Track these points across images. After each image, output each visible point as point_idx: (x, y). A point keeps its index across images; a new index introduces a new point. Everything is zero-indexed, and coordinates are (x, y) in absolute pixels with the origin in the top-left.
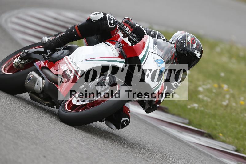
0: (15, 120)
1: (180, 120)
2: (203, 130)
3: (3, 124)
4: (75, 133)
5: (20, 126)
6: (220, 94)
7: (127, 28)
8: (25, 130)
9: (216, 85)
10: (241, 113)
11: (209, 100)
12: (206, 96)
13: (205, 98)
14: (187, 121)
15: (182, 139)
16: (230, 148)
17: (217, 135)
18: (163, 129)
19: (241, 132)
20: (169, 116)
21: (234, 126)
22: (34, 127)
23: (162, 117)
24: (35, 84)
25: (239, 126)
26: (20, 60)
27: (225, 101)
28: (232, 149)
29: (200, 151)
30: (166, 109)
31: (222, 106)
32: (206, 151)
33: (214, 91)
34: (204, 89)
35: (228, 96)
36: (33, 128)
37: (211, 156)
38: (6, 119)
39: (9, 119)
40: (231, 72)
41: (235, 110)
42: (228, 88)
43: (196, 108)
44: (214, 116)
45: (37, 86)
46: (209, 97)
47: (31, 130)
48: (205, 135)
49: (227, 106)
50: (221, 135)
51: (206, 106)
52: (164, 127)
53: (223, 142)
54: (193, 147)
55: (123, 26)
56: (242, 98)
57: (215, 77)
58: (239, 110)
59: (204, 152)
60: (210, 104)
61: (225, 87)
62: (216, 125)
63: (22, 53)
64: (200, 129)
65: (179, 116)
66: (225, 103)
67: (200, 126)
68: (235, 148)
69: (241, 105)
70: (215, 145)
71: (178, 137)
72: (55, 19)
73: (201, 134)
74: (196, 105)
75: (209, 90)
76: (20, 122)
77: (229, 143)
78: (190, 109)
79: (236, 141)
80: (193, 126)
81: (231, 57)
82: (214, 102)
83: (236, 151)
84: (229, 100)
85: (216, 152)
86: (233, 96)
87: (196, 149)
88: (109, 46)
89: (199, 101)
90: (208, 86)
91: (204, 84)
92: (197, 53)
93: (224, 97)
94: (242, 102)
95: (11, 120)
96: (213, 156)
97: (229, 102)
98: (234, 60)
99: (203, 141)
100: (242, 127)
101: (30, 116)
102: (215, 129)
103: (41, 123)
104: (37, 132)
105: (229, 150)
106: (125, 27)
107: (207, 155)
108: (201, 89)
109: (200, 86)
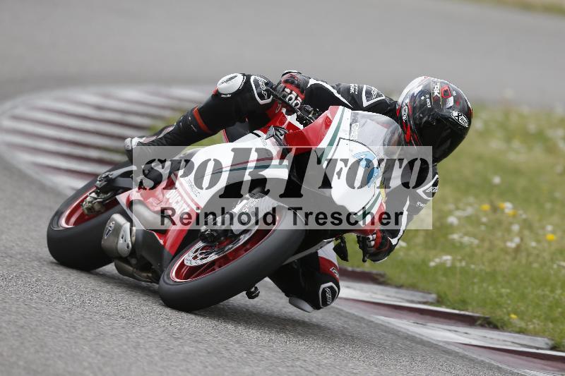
0: (46, 350)
1: (418, 296)
2: (473, 312)
3: (21, 363)
4: (184, 360)
5: (59, 362)
6: (498, 224)
7: (293, 92)
8: (71, 369)
9: (486, 207)
10: (552, 260)
11: (476, 242)
12: (466, 234)
13: (466, 239)
14: (433, 297)
15: (430, 340)
16: (539, 344)
17: (506, 318)
18: (380, 322)
19: (558, 303)
20: (391, 291)
21: (540, 292)
22: (90, 360)
23: (374, 296)
24: (118, 237)
25: (552, 291)
26: (96, 196)
27: (511, 240)
28: (545, 346)
29: (472, 360)
30: (382, 276)
31: (505, 251)
32: (486, 357)
33: (484, 220)
34: (459, 218)
35: (516, 228)
36: (90, 363)
37: (499, 369)
38: (26, 352)
39: (32, 350)
40: (516, 171)
41: (538, 255)
42: (515, 208)
43: (449, 264)
44: (492, 276)
45: (121, 241)
46: (475, 236)
47: (85, 369)
48: (479, 322)
49: (518, 249)
50: (513, 316)
51: (472, 255)
52: (382, 318)
53: (522, 331)
54: (456, 354)
55: (284, 90)
56: (549, 228)
57: (481, 187)
58: (546, 255)
59: (482, 361)
60: (477, 251)
61: (508, 207)
62: (501, 295)
63: (100, 181)
64: (467, 310)
65: (413, 287)
66: (511, 245)
67: (464, 303)
68: (551, 343)
69: (550, 242)
70: (505, 341)
71: (418, 336)
72: (99, 108)
73: (470, 321)
74: (447, 258)
75: (473, 220)
76: (57, 354)
77: (536, 334)
78: (436, 268)
79: (551, 325)
80: (448, 307)
81: (508, 139)
82: (486, 244)
83: (553, 348)
84: (520, 234)
85: (508, 358)
86: (527, 225)
87: (463, 357)
88: (259, 136)
89: (454, 248)
90: (470, 211)
91: (457, 209)
92: (458, 116)
93: (509, 231)
94: (550, 237)
95: (37, 352)
96: (504, 367)
97: (522, 239)
98: (516, 144)
99: (476, 336)
100: (559, 292)
101: (77, 337)
102: (500, 306)
103: (104, 349)
104: (100, 369)
105: (538, 348)
106: (288, 90)
107: (490, 367)
108: (452, 220)
109: (450, 213)
